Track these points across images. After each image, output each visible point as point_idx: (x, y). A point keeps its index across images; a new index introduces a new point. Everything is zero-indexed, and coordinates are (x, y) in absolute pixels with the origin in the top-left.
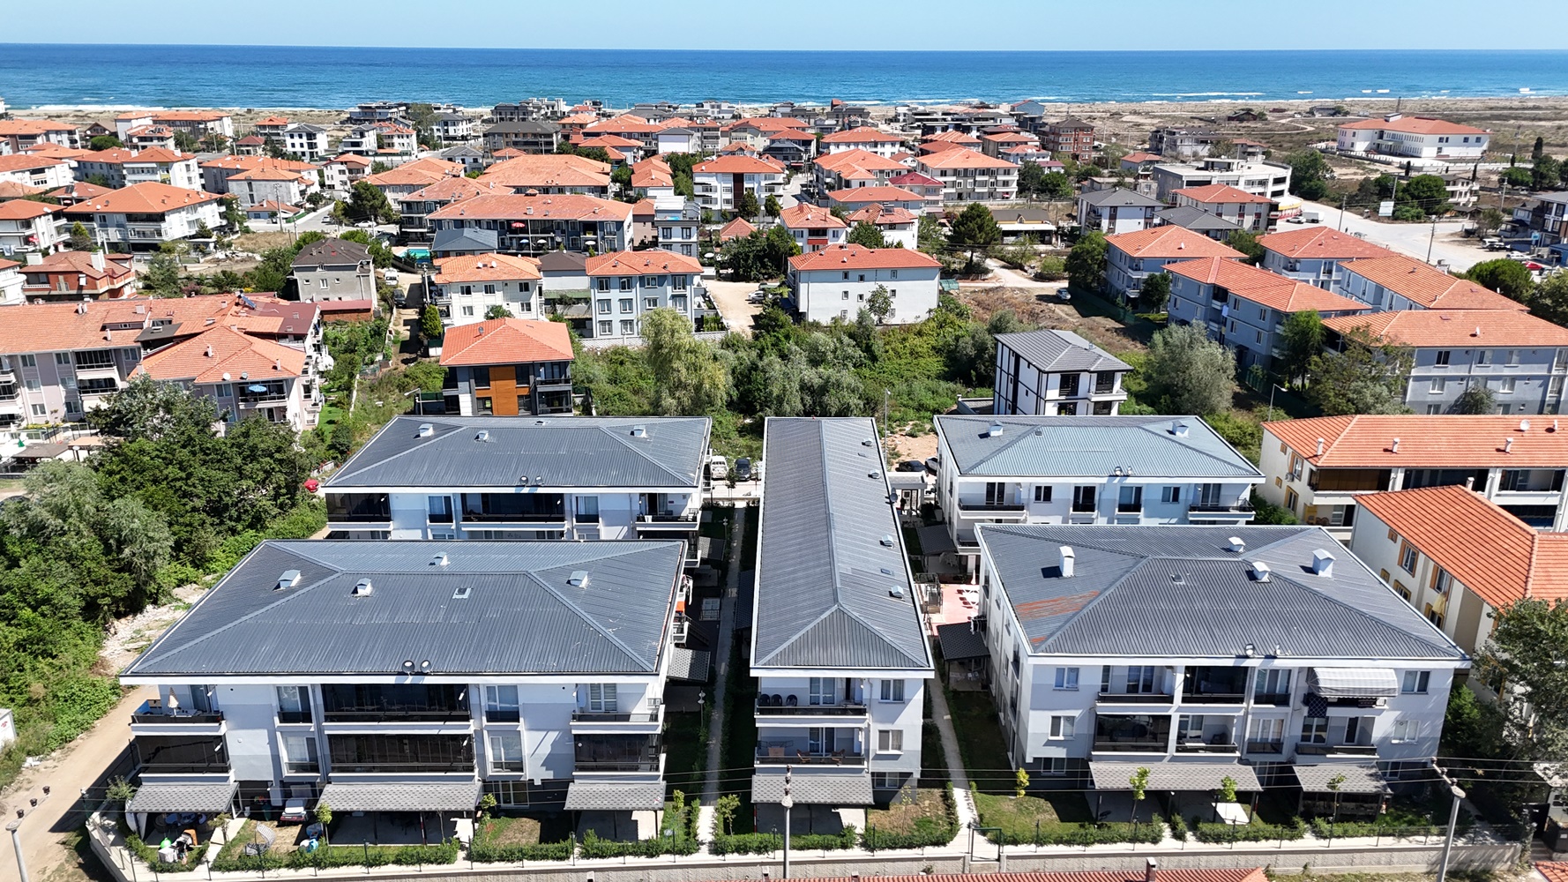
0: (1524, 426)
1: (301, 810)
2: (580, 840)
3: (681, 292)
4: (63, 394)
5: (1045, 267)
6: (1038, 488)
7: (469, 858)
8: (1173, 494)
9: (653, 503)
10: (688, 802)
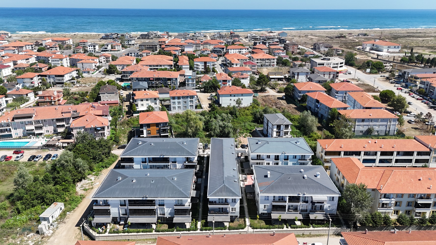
0: (370, 142)
1: (123, 222)
2: (176, 228)
3: (192, 100)
4: (53, 128)
5: (280, 89)
6: (267, 156)
7: (155, 231)
8: (295, 157)
9: (188, 159)
10: (196, 221)
